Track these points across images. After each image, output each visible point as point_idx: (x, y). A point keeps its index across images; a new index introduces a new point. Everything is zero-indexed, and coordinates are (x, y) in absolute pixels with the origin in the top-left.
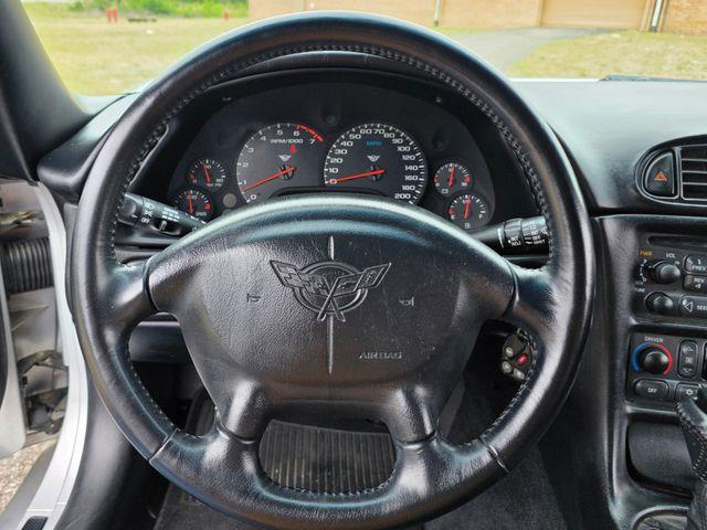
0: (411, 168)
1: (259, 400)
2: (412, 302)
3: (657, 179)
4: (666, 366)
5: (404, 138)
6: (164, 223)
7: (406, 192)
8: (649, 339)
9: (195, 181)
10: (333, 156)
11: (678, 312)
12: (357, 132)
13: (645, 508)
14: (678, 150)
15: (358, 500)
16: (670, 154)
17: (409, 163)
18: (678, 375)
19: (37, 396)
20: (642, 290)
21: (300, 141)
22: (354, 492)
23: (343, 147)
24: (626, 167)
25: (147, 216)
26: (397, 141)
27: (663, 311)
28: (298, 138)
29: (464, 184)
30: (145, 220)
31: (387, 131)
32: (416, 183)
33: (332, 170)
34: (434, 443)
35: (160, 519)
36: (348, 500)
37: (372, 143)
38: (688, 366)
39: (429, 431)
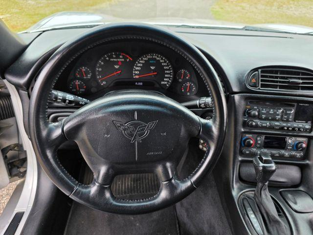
0: (167, 72)
1: (110, 171)
2: (165, 134)
3: (253, 81)
4: (252, 144)
5: (164, 60)
6: (67, 101)
7: (165, 81)
8: (247, 135)
9: (78, 76)
10: (137, 66)
11: (257, 127)
12: (146, 57)
13: (243, 190)
14: (260, 70)
15: (147, 202)
16: (257, 72)
17: (167, 70)
18: (255, 147)
19: (12, 162)
20: (246, 119)
21: (123, 60)
22: (146, 199)
23: (140, 63)
24: (243, 77)
25: (60, 99)
26: (162, 61)
27: (252, 126)
28: (122, 58)
29: (187, 78)
30: (59, 100)
31: (158, 57)
32: (169, 78)
33: (136, 72)
34: (173, 181)
35: (73, 206)
36: (143, 202)
37: (152, 62)
38: (259, 144)
39: (171, 177)
